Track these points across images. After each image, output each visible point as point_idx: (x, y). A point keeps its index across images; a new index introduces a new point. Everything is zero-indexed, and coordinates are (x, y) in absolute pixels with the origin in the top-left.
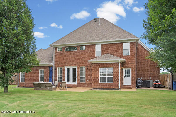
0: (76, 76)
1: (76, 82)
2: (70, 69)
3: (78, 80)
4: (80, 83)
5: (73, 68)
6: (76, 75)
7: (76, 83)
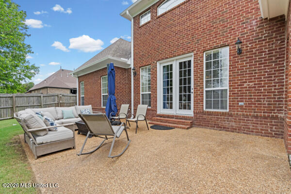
0: (189, 87)
1: (190, 109)
2: (171, 70)
3: (198, 102)
4: (204, 113)
5: (181, 64)
6: (189, 83)
7: (190, 113)
